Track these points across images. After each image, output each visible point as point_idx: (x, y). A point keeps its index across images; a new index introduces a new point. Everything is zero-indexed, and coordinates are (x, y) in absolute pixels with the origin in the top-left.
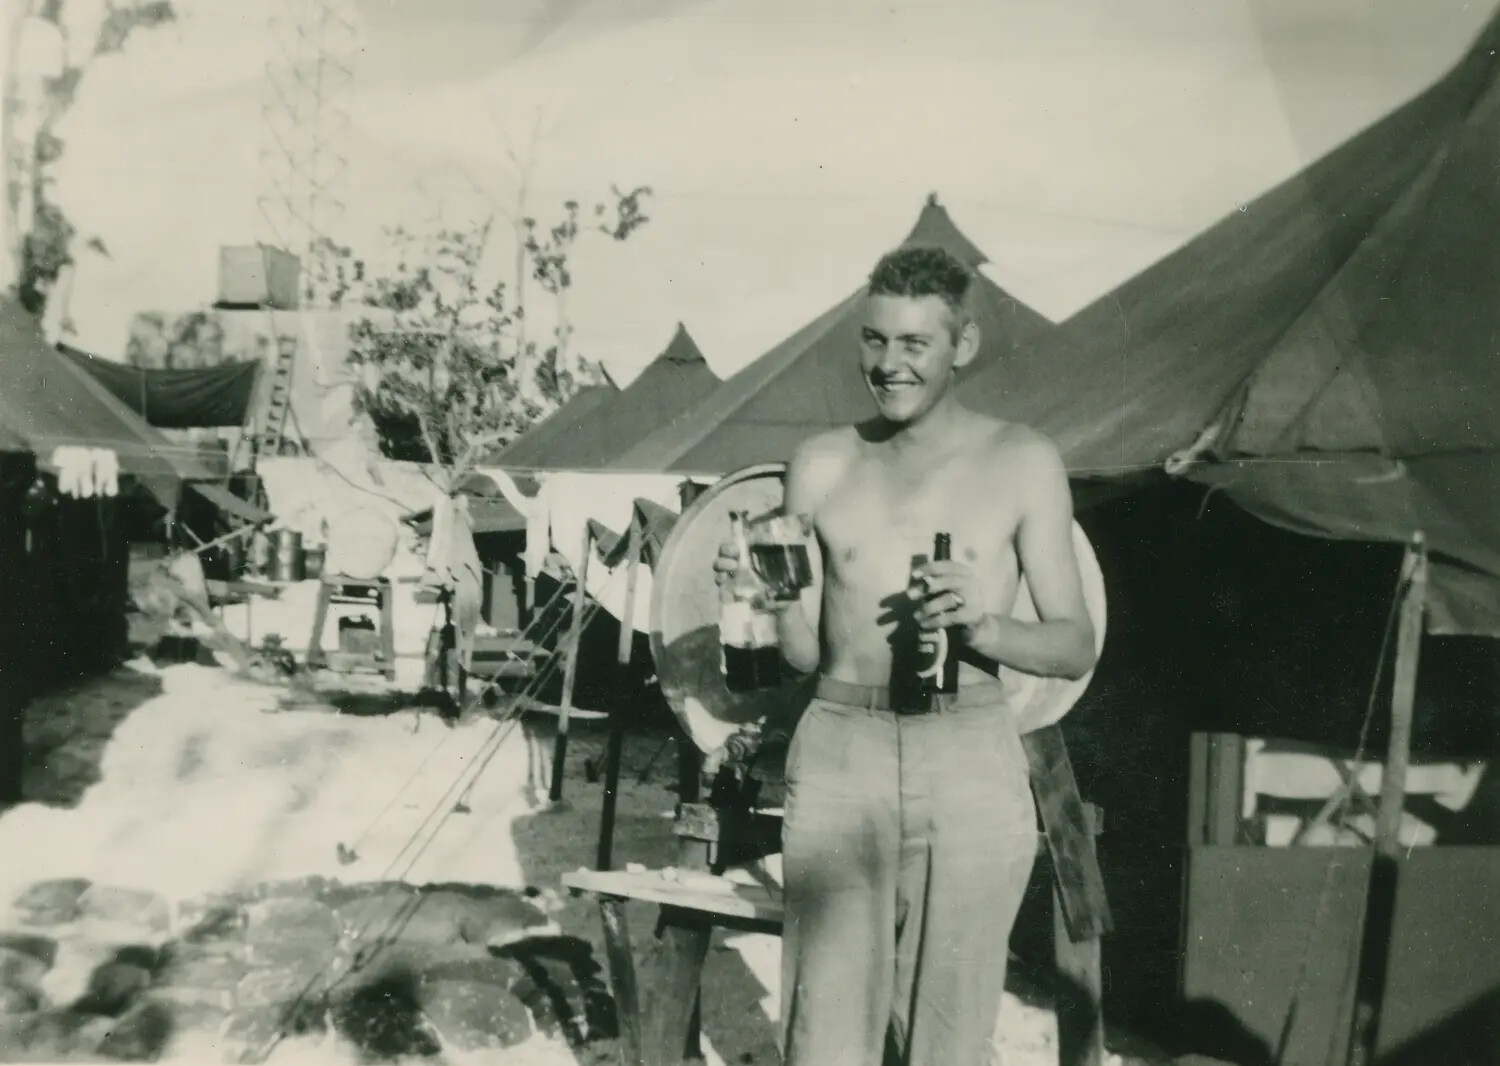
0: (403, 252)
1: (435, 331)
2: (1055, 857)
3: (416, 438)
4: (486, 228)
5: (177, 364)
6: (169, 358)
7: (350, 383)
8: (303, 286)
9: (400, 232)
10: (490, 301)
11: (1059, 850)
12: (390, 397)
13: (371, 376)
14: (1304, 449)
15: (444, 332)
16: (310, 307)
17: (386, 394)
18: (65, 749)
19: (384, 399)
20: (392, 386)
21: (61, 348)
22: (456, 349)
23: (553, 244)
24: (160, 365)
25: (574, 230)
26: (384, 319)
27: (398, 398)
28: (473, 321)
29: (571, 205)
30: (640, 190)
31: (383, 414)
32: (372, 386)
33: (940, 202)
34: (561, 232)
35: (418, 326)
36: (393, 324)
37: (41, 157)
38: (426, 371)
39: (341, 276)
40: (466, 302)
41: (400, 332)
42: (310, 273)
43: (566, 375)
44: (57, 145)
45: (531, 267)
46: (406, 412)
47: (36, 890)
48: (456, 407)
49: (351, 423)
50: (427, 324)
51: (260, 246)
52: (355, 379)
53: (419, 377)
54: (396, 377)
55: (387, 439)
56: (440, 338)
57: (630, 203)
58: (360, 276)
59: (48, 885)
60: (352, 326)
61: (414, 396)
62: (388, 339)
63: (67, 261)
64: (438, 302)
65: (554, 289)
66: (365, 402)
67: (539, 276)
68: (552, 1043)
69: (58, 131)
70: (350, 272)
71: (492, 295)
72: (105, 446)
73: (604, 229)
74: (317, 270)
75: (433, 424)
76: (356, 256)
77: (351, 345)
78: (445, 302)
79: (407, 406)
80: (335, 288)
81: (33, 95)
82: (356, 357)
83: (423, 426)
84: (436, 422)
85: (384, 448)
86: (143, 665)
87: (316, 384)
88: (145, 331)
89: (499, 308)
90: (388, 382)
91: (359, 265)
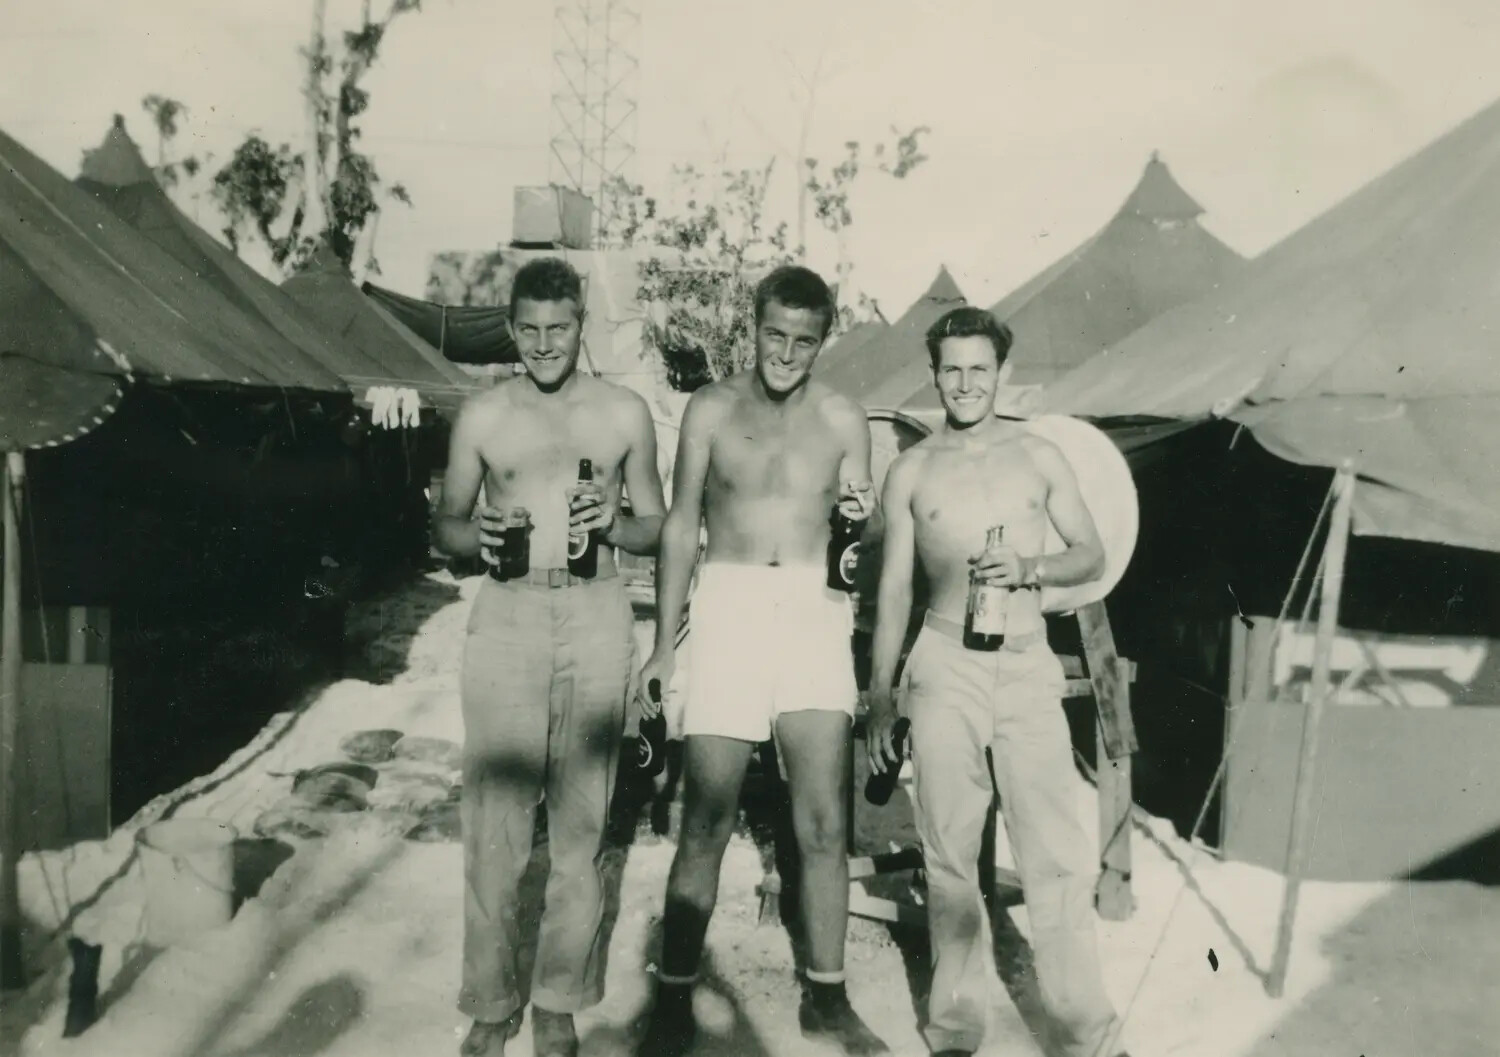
0: (693, 191)
1: (720, 268)
2: (1098, 698)
3: (702, 371)
4: (769, 170)
5: (474, 304)
6: (467, 298)
7: (641, 319)
8: (595, 225)
9: (690, 170)
10: (773, 240)
11: (1101, 693)
12: (677, 333)
13: (659, 312)
14: (1327, 395)
15: (728, 270)
16: (601, 245)
17: (673, 329)
18: (380, 642)
19: (672, 334)
20: (679, 322)
21: (367, 288)
22: (740, 286)
23: (833, 182)
24: (459, 303)
25: (854, 170)
26: (670, 256)
27: (685, 333)
28: (757, 259)
29: (852, 145)
30: (917, 131)
31: (670, 348)
32: (662, 323)
33: (1161, 159)
34: (841, 172)
35: (704, 264)
36: (680, 263)
37: (347, 110)
38: (712, 306)
39: (633, 214)
40: (749, 241)
41: (686, 269)
42: (601, 213)
43: (846, 310)
44: (362, 98)
45: (813, 206)
46: (694, 347)
47: (360, 737)
48: (741, 342)
49: (641, 357)
50: (713, 262)
51: (554, 187)
52: (644, 315)
53: (704, 314)
54: (684, 313)
55: (676, 372)
56: (724, 275)
57: (908, 142)
58: (651, 214)
59: (370, 734)
60: (641, 264)
61: (700, 331)
62: (676, 276)
63: (373, 208)
64: (723, 240)
65: (834, 228)
66: (654, 337)
67: (820, 214)
68: (743, 841)
69: (361, 84)
70: (642, 210)
71: (774, 234)
72: (409, 385)
73: (883, 167)
74: (609, 208)
75: (717, 357)
76: (647, 194)
77: (641, 283)
78: (730, 241)
79: (693, 341)
80: (628, 225)
81: (339, 52)
82: (645, 295)
83: (709, 361)
84: (722, 356)
85: (672, 381)
86: (444, 577)
87: (607, 320)
88: (445, 271)
89: (782, 248)
90: (676, 318)
91: (651, 203)
